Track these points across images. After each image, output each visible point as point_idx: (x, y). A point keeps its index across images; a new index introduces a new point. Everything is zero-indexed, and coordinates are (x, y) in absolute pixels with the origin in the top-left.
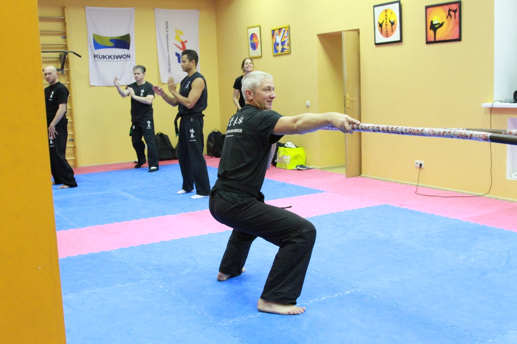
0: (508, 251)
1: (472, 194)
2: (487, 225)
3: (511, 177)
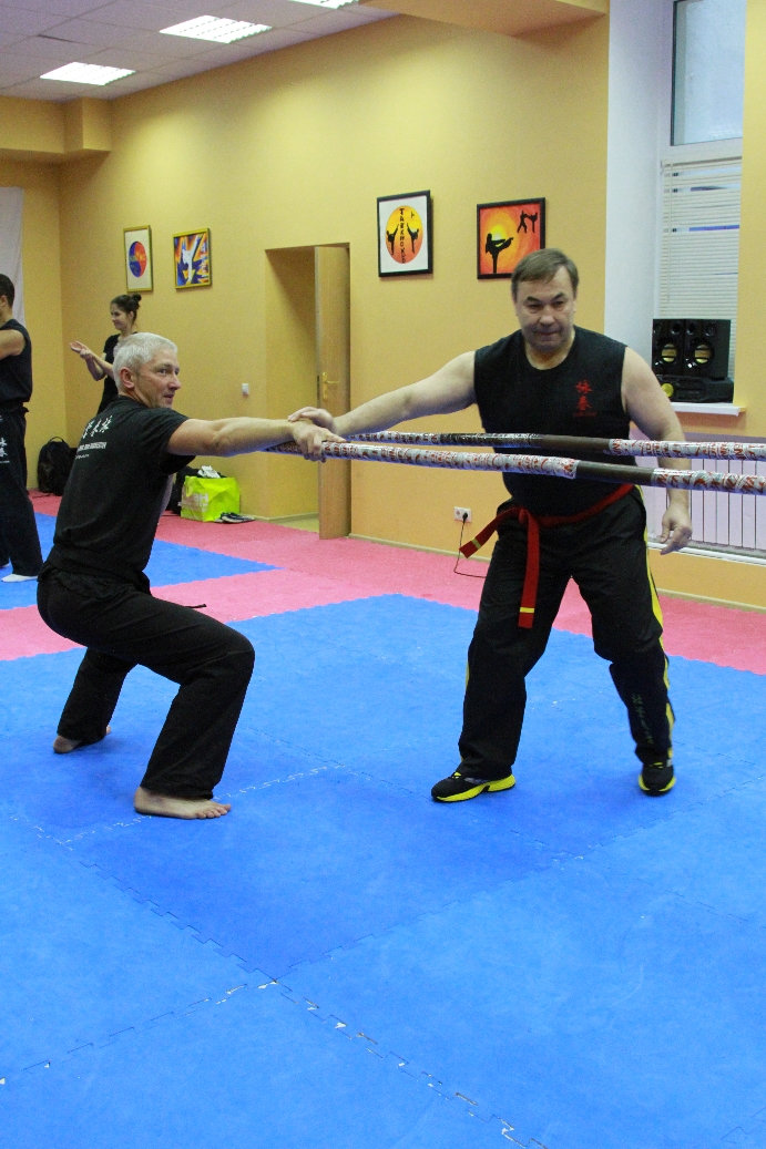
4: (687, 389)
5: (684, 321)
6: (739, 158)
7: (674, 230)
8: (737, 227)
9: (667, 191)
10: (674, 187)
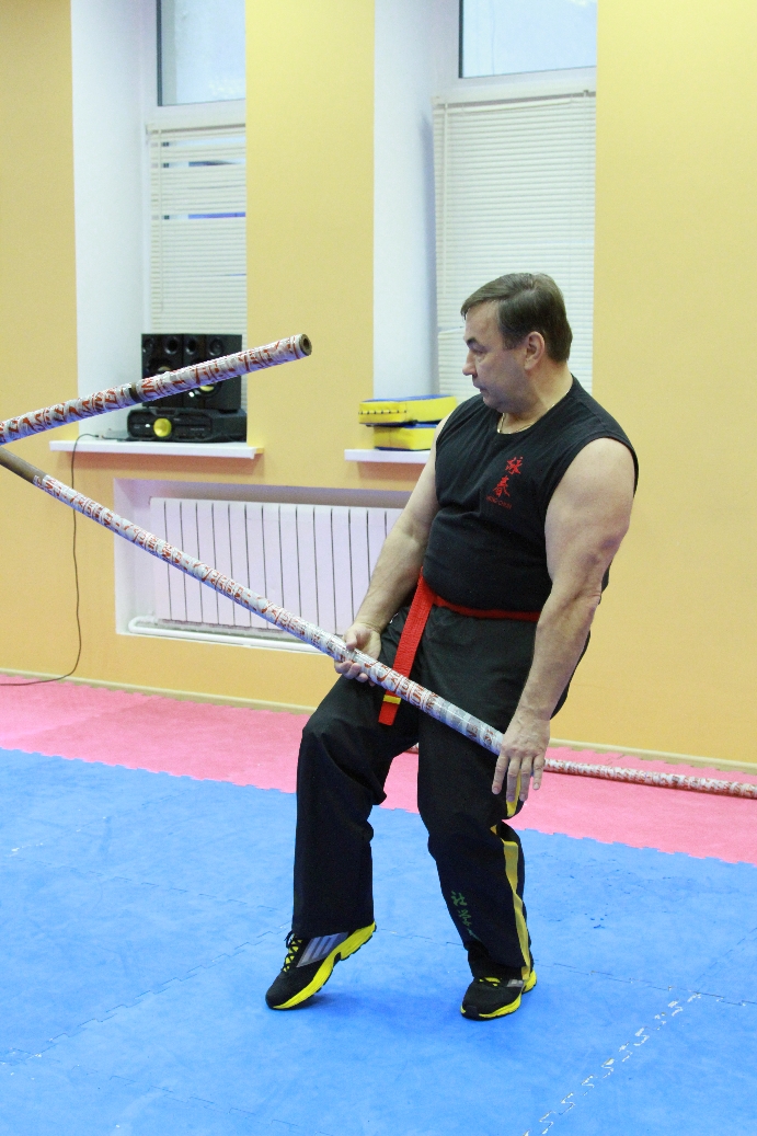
0: (108, 820)
1: (32, 677)
2: (64, 757)
3: (127, 629)
4: (188, 426)
5: (182, 337)
6: (243, 125)
7: (167, 217)
8: (243, 215)
9: (155, 166)
10: (166, 161)
